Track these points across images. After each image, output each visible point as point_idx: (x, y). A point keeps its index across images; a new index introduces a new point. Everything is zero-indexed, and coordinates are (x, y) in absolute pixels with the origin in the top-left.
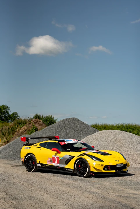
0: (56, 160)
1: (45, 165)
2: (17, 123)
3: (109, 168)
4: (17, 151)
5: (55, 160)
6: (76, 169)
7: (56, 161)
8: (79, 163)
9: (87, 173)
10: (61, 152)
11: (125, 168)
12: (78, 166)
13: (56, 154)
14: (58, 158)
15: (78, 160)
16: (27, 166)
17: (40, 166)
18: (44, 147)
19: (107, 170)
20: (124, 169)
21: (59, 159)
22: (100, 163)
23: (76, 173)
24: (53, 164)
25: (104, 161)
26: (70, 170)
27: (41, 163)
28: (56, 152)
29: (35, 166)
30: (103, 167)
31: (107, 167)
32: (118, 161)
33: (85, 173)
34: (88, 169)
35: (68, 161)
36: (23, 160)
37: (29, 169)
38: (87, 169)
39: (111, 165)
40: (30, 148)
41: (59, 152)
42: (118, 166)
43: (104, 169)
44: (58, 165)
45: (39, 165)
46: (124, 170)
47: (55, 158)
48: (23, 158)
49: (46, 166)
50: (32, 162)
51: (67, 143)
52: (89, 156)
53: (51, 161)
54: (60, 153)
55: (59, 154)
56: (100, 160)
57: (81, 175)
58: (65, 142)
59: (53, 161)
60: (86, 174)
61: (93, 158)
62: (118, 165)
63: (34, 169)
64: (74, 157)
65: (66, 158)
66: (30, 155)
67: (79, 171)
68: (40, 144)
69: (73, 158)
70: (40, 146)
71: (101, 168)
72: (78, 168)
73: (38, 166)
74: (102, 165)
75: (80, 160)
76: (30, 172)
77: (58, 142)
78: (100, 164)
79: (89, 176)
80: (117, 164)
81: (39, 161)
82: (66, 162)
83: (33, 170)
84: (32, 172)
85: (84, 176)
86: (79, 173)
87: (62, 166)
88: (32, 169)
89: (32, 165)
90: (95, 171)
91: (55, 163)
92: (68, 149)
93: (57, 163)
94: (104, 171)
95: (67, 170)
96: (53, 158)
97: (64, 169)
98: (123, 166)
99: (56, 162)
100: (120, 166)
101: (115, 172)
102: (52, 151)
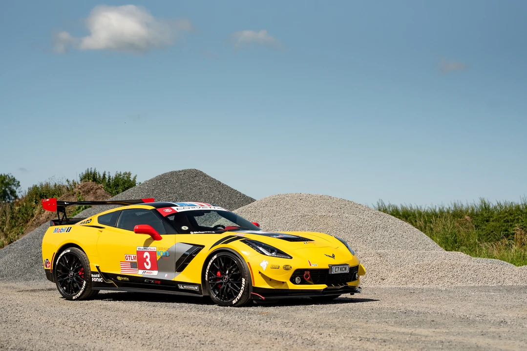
0: (148, 260)
1: (114, 276)
2: (37, 194)
3: (307, 276)
4: (33, 258)
5: (145, 260)
6: (207, 284)
7: (148, 264)
8: (216, 263)
9: (241, 292)
10: (161, 236)
11: (354, 279)
12: (216, 274)
13: (147, 244)
14: (153, 254)
15: (215, 257)
16: (61, 282)
17: (100, 280)
18: (112, 224)
19: (303, 282)
20: (350, 281)
21: (158, 257)
22: (282, 262)
23: (207, 294)
24: (140, 273)
25: (291, 258)
26: (192, 288)
27: (102, 271)
28: (149, 236)
29: (85, 282)
30: (290, 273)
31: (300, 275)
32: (333, 256)
33: (237, 294)
34: (244, 280)
35: (182, 262)
36: (50, 267)
37: (66, 291)
38: (241, 281)
39: (313, 267)
40: (68, 230)
41: (156, 237)
42: (335, 271)
43: (292, 280)
44: (155, 274)
45: (96, 278)
46: (350, 284)
47: (146, 254)
48: (50, 261)
49: (119, 278)
50: (76, 271)
51: (179, 209)
52: (247, 242)
53: (133, 265)
54: (160, 239)
55: (155, 242)
56: (280, 253)
57: (225, 299)
58: (174, 208)
59: (139, 263)
60: (240, 295)
61: (261, 249)
62: (334, 268)
63: (81, 292)
64: (203, 246)
65: (179, 253)
66: (69, 251)
67: (216, 288)
68: (99, 218)
69: (200, 249)
70: (99, 222)
71: (284, 277)
72: (215, 280)
73: (93, 280)
74: (287, 268)
75: (222, 254)
76: (71, 299)
77: (154, 208)
78: (281, 266)
79: (248, 302)
80: (331, 266)
81: (98, 267)
82: (177, 263)
83: (79, 294)
84: (78, 299)
85: (234, 302)
86: (218, 295)
87: (166, 276)
88: (77, 290)
89: (77, 278)
90: (267, 286)
91: (144, 268)
92: (185, 228)
93: (152, 269)
94: (291, 286)
95: (181, 287)
96: (140, 254)
97: (173, 285)
98: (347, 271)
99: (148, 267)
100: (339, 272)
101: (326, 289)
102: (137, 232)
